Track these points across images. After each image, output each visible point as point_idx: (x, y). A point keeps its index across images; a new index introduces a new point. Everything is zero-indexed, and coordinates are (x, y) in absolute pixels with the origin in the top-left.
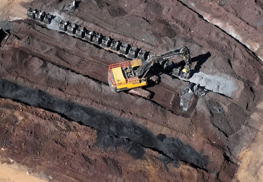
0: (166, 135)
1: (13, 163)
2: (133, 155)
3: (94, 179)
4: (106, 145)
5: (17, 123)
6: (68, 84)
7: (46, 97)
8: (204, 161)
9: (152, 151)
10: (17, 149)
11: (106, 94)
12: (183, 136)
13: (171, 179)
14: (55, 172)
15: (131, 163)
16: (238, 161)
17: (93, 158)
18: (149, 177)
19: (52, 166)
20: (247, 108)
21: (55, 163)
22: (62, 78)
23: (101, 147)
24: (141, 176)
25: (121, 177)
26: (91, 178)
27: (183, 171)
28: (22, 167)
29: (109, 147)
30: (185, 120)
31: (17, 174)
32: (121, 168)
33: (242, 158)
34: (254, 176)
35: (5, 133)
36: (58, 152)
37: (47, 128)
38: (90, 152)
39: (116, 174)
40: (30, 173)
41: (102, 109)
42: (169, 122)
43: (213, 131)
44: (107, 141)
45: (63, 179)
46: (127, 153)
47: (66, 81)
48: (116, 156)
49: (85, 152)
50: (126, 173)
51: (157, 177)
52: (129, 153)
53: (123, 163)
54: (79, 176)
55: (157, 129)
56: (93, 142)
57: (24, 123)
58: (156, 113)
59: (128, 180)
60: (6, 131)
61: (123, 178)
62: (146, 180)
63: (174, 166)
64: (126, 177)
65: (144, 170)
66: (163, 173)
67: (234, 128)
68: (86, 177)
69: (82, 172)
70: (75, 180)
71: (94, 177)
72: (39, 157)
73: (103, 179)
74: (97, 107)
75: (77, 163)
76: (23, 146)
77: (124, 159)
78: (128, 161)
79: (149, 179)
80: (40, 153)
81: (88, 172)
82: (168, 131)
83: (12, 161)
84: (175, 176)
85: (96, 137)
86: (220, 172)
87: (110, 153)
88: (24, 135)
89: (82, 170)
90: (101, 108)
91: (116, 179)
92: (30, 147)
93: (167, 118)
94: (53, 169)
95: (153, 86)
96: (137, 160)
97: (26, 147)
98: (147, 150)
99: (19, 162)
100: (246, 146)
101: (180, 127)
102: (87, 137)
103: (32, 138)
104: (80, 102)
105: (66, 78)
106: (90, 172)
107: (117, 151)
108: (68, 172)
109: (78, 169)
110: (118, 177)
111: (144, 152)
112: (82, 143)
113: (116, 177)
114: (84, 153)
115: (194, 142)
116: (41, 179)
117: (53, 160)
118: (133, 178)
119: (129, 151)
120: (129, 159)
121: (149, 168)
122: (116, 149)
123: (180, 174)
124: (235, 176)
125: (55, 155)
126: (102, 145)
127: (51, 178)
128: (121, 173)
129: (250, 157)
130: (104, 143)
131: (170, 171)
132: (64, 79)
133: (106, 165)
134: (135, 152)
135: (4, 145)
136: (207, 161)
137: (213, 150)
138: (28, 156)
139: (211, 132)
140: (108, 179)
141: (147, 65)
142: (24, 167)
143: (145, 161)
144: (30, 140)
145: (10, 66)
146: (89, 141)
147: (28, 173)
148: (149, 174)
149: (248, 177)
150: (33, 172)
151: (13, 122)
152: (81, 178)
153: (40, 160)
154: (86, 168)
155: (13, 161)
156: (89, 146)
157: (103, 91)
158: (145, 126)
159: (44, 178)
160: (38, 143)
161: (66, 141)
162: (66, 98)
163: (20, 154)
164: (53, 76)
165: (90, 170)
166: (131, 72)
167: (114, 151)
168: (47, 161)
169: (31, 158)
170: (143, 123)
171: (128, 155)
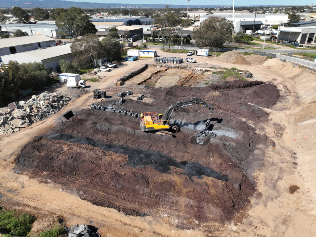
0: (187, 161)
1: (50, 183)
2: (159, 170)
3: (122, 192)
4: (135, 164)
5: (62, 152)
6: (110, 133)
7: (92, 142)
8: (224, 178)
9: (177, 168)
10: (57, 171)
11: (138, 135)
12: (202, 160)
13: (197, 188)
14: (86, 188)
15: (158, 176)
16: (255, 179)
17: (123, 173)
18: (175, 186)
19: (85, 183)
20: (249, 146)
21: (88, 180)
22: (106, 129)
23: (131, 166)
24: (167, 185)
25: (148, 187)
26: (120, 192)
27: (207, 181)
28: (57, 185)
29: (138, 165)
30: (203, 148)
31: (51, 191)
32: (149, 180)
33: (257, 177)
34: (274, 190)
35: (50, 159)
36: (92, 171)
37: (87, 155)
38: (120, 169)
39: (143, 184)
40: (63, 190)
41: (134, 146)
42: (189, 151)
43: (227, 155)
44: (136, 161)
45: (93, 194)
46: (155, 169)
47: (109, 131)
48: (144, 172)
49: (117, 169)
50: (153, 183)
51: (183, 186)
52: (156, 168)
53: (151, 176)
54: (108, 191)
55: (180, 156)
56: (124, 163)
57: (68, 152)
58: (178, 145)
59: (155, 190)
60: (51, 157)
61: (150, 188)
62: (173, 188)
63: (198, 178)
64: (152, 187)
65: (170, 180)
66: (188, 183)
67: (244, 157)
68: (114, 191)
69: (112, 186)
70: (104, 194)
71: (122, 190)
72: (74, 177)
73: (131, 190)
74: (130, 144)
75: (107, 178)
76: (63, 168)
77: (151, 173)
78: (155, 175)
79: (176, 188)
80: (76, 173)
81: (117, 185)
82: (189, 157)
83: (49, 181)
84: (201, 185)
85: (128, 159)
86: (242, 184)
87: (139, 169)
88: (65, 160)
89: (112, 183)
90: (134, 144)
91: (143, 189)
92: (69, 168)
93: (188, 148)
94: (85, 186)
95: (175, 133)
96: (164, 174)
97: (65, 169)
98: (172, 167)
99: (55, 182)
100: (257, 169)
101: (199, 153)
102: (119, 159)
103: (71, 161)
104: (118, 142)
105: (109, 129)
106: (119, 185)
107: (145, 168)
108: (98, 187)
109: (108, 183)
110: (145, 188)
111: (169, 169)
112: (114, 163)
113: (143, 188)
114: (115, 170)
115: (212, 164)
116: (72, 194)
117: (86, 178)
118: (160, 188)
119: (156, 167)
120: (156, 173)
121: (175, 179)
122: (144, 166)
123: (204, 183)
124: (256, 189)
125: (89, 174)
126: (132, 164)
127: (82, 193)
128: (148, 184)
129: (264, 176)
130: (134, 163)
131: (195, 182)
132: (108, 129)
133: (134, 176)
134: (161, 168)
135: (47, 169)
136: (226, 178)
137: (230, 169)
138: (66, 176)
139: (226, 156)
140: (135, 190)
141: (170, 110)
142: (59, 186)
143: (171, 175)
144: (70, 163)
145: (69, 125)
146: (121, 161)
147: (61, 190)
148: (175, 184)
149: (269, 190)
150: (65, 189)
151: (60, 152)
152: (110, 192)
153: (75, 179)
154: (115, 181)
155: (51, 182)
156: (121, 166)
157: (136, 133)
158: (169, 155)
159: (75, 194)
160: (76, 164)
161: (101, 162)
162: (107, 142)
163: (58, 176)
164: (100, 128)
165: (119, 183)
166: (158, 119)
167: (143, 168)
168: (81, 180)
169: (68, 178)
170: (168, 153)
171: (155, 170)
